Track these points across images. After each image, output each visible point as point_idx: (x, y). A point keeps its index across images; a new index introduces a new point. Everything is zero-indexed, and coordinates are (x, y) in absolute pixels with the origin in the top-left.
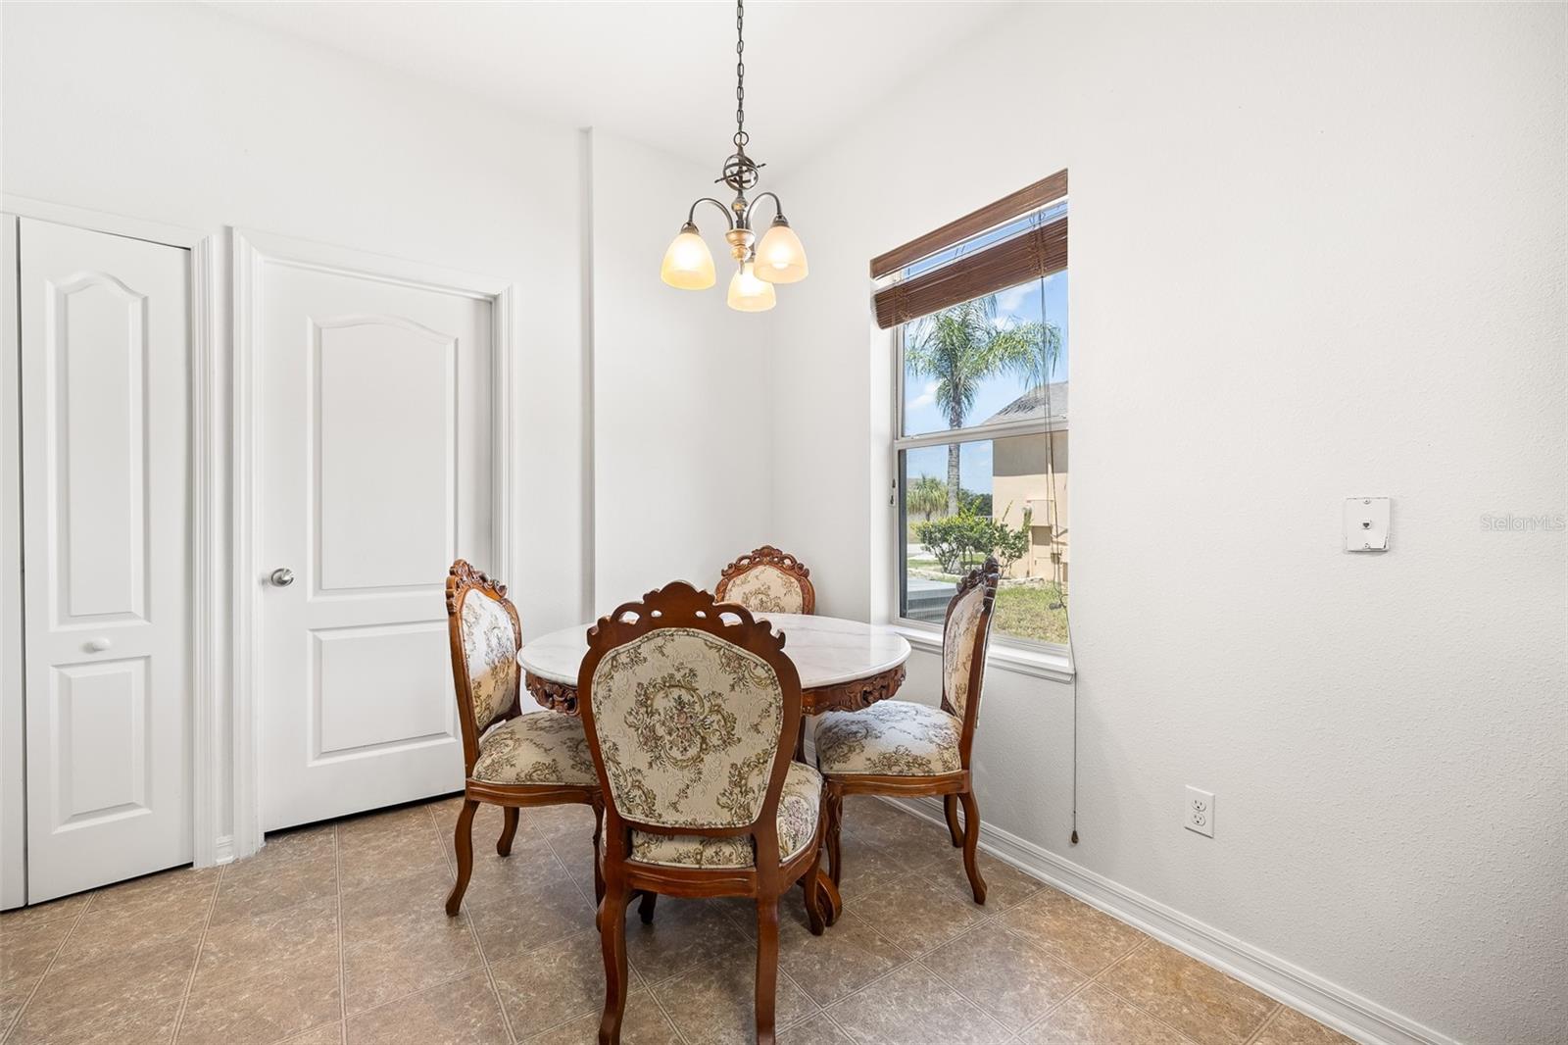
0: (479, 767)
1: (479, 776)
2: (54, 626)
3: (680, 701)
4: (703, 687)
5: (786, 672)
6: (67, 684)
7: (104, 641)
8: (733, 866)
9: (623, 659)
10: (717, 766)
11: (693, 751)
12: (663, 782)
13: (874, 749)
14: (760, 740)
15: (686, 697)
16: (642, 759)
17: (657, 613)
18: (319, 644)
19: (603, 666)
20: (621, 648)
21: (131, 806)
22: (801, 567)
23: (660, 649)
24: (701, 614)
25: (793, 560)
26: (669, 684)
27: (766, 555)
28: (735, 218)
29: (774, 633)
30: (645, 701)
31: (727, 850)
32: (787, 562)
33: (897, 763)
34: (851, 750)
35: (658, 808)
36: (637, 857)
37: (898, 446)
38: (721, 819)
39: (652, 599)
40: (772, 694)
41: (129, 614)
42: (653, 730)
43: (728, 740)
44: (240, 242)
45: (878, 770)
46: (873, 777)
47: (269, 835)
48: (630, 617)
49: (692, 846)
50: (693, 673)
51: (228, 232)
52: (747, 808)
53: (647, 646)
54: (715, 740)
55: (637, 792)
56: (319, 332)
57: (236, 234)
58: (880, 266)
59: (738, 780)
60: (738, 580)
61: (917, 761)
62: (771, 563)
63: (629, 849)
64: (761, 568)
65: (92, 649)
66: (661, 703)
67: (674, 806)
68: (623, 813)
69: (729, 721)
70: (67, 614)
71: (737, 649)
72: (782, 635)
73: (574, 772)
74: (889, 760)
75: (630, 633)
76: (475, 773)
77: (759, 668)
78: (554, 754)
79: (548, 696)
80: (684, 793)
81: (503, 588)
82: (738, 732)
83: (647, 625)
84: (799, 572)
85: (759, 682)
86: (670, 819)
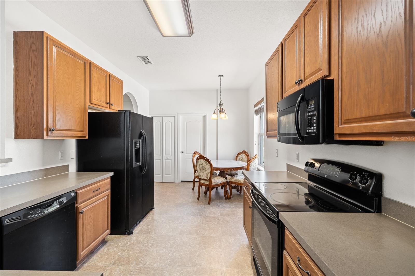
2: (165, 156)
6: (165, 161)
7: (168, 157)
8: (208, 184)
11: (203, 171)
18: (186, 160)
21: (170, 174)
26: (201, 164)
31: (207, 182)
33: (237, 181)
41: (170, 155)
43: (206, 171)
44: (179, 115)
45: (235, 181)
46: (234, 182)
47: (181, 181)
49: (204, 181)
50: (203, 163)
51: (178, 114)
54: (205, 170)
56: (186, 123)
57: (179, 114)
61: (239, 181)
65: (167, 158)
66: (201, 166)
70: (166, 155)
71: (206, 161)
72: (210, 161)
74: (236, 180)
82: (207, 170)
85: (208, 165)
86: (202, 178)
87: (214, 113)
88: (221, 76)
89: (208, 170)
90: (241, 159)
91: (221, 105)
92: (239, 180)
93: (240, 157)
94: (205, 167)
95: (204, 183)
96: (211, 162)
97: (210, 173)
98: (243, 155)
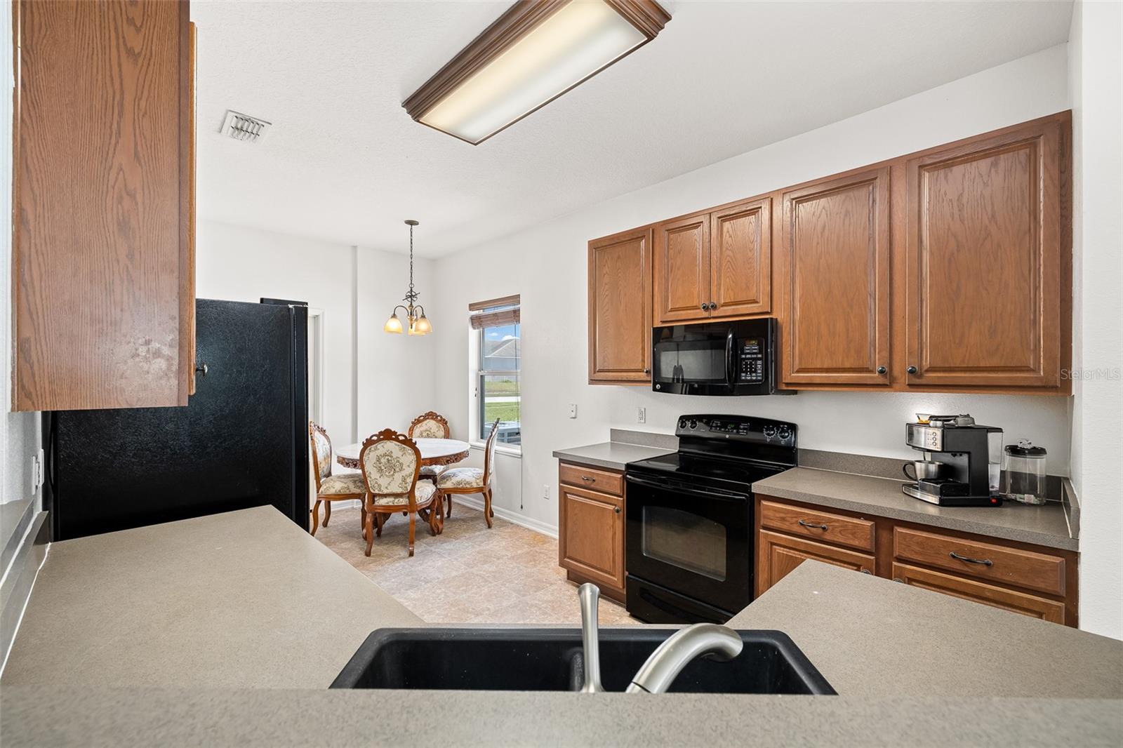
0: (321, 489)
1: (322, 492)
3: (388, 459)
4: (394, 455)
5: (417, 452)
9: (373, 449)
10: (398, 476)
11: (392, 473)
12: (383, 482)
13: (454, 480)
14: (410, 469)
15: (390, 459)
16: (378, 476)
17: (382, 437)
19: (367, 452)
20: (372, 446)
22: (444, 420)
23: (383, 446)
24: (394, 437)
25: (441, 417)
26: (385, 455)
27: (431, 415)
28: (409, 311)
29: (414, 441)
30: (378, 460)
31: (401, 500)
32: (439, 418)
34: (447, 480)
35: (382, 489)
36: (376, 503)
37: (482, 373)
38: (399, 491)
39: (381, 433)
40: (413, 457)
42: (380, 467)
43: (401, 469)
48: (375, 438)
50: (392, 452)
52: (406, 487)
53: (379, 446)
54: (397, 470)
55: (376, 485)
58: (472, 307)
59: (404, 480)
60: (418, 426)
62: (432, 419)
63: (374, 502)
64: (428, 420)
66: (383, 460)
67: (386, 488)
68: (372, 491)
69: (401, 464)
71: (403, 446)
73: (355, 489)
74: (459, 483)
75: (375, 442)
76: (320, 491)
77: (410, 451)
78: (348, 484)
79: (347, 464)
80: (389, 484)
81: (325, 431)
82: (404, 467)
83: (379, 440)
84: (444, 422)
86: (385, 491)
87: (394, 316)
88: (411, 223)
89: (409, 466)
90: (425, 434)
91: (411, 296)
92: (467, 480)
93: (422, 429)
94: (398, 461)
95: (391, 504)
96: (416, 446)
97: (413, 475)
98: (431, 424)
